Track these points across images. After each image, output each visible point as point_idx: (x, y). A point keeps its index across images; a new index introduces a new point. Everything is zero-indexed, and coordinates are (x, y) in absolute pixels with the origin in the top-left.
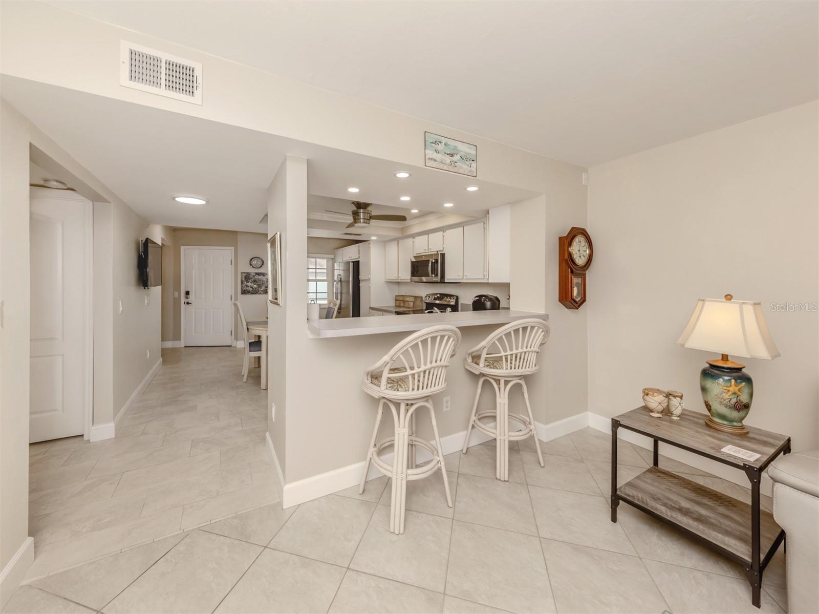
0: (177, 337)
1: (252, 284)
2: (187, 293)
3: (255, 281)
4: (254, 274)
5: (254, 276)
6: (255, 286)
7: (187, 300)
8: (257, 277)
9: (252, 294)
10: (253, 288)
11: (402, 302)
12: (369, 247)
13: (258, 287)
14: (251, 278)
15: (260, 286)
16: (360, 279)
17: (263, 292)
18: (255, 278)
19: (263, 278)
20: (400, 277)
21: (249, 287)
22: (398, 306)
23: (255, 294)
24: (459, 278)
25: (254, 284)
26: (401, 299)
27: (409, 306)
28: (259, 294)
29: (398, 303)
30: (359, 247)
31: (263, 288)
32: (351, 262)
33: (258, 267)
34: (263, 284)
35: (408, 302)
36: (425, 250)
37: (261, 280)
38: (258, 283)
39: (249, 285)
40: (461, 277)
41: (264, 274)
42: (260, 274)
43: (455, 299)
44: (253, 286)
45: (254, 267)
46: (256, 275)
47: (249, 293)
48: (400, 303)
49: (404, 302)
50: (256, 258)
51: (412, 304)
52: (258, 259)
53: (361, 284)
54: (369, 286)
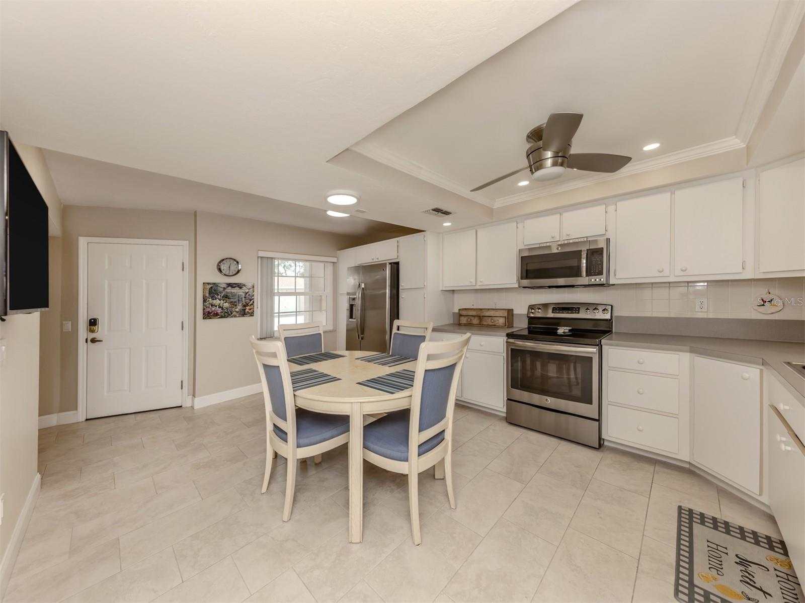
0: (70, 403)
1: (222, 301)
2: (93, 323)
3: (226, 297)
4: (225, 286)
5: (224, 289)
7: (92, 336)
8: (229, 290)
9: (222, 317)
10: (222, 309)
11: (476, 318)
12: (424, 240)
13: (231, 306)
14: (220, 292)
15: (234, 304)
16: (400, 288)
17: (243, 313)
18: (227, 292)
19: (243, 291)
20: (481, 282)
21: (216, 306)
22: (465, 325)
23: (227, 317)
24: (661, 274)
25: (225, 301)
26: (474, 313)
27: (493, 324)
28: (232, 317)
29: (464, 320)
30: (398, 242)
31: (239, 307)
32: (386, 263)
33: (231, 274)
34: (239, 301)
35: (490, 318)
36: (553, 237)
37: (235, 295)
38: (232, 300)
39: (217, 304)
40: (666, 272)
41: (244, 285)
42: (235, 285)
43: (610, 310)
44: (223, 305)
45: (225, 275)
46: (228, 287)
47: (216, 316)
48: (469, 320)
49: (480, 318)
50: (228, 260)
51: (501, 321)
52: (232, 261)
53: (403, 295)
54: (424, 298)
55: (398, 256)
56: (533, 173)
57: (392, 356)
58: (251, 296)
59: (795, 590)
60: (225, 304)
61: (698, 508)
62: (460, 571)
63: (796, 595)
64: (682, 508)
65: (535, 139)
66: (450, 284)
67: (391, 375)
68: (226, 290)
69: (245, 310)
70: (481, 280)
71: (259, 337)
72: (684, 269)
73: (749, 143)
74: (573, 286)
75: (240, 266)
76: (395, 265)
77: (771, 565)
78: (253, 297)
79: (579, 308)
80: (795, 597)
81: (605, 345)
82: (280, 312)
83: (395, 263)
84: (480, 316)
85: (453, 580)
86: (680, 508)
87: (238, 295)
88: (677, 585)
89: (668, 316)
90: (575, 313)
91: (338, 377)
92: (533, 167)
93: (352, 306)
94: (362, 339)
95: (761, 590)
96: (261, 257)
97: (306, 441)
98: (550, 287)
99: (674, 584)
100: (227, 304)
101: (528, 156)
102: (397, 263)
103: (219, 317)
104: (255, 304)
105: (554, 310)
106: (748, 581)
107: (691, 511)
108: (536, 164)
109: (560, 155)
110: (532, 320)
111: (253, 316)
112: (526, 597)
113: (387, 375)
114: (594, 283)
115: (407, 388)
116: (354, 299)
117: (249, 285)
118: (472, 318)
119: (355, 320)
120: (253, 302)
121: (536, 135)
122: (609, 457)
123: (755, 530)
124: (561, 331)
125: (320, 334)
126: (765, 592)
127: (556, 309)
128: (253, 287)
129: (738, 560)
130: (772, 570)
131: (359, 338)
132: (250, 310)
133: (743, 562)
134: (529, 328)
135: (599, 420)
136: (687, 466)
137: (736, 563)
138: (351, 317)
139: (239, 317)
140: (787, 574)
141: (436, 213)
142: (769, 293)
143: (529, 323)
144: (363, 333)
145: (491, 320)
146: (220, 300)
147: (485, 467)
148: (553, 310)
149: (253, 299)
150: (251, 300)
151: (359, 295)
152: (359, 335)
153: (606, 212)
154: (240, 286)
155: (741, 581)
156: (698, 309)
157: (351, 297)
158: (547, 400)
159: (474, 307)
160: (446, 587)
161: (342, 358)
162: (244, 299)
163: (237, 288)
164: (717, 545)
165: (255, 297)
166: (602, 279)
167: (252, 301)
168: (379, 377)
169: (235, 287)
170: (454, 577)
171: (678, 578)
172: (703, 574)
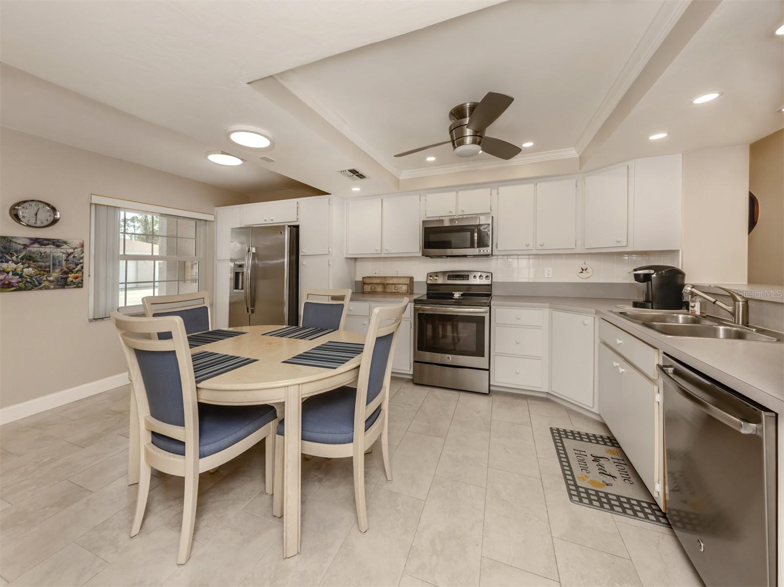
1: (20, 266)
3: (29, 259)
4: (27, 242)
5: (25, 246)
6: (30, 271)
8: (35, 248)
9: (20, 289)
10: (21, 276)
11: (380, 286)
12: (329, 204)
13: (38, 272)
14: (16, 252)
15: (46, 270)
16: (301, 254)
17: (63, 283)
18: (30, 252)
19: (62, 251)
20: (386, 250)
21: (8, 273)
22: (369, 293)
23: (29, 290)
24: (528, 248)
25: (27, 265)
26: (377, 281)
27: (396, 291)
28: (41, 289)
29: (367, 288)
30: (298, 203)
31: (55, 275)
32: (285, 226)
33: (39, 224)
34: (54, 265)
35: (394, 286)
36: (450, 212)
37: (47, 256)
38: (40, 264)
39: (9, 269)
40: (531, 247)
41: (65, 243)
42: (46, 242)
43: (490, 277)
44: (22, 271)
45: (28, 225)
46: (32, 244)
47: (9, 288)
48: (373, 288)
49: (384, 285)
50: (33, 204)
51: (404, 288)
52: (41, 205)
53: (303, 261)
54: (329, 265)
55: (297, 219)
56: (455, 148)
57: (304, 328)
58: (78, 258)
59: (624, 469)
60: (26, 270)
61: (562, 427)
62: (414, 544)
63: (626, 472)
64: (553, 429)
65: (458, 117)
66: (353, 252)
67: (318, 348)
68: (28, 249)
69: (66, 278)
70: (387, 248)
71: (91, 317)
72: (542, 244)
73: (582, 154)
74: (465, 256)
75: (58, 213)
76: (294, 229)
77: (608, 456)
78: (81, 261)
79: (468, 275)
80: (626, 474)
81: (493, 305)
82: (128, 282)
83: (294, 226)
84: (384, 284)
85: (410, 556)
86: (551, 429)
87: (53, 257)
88: (569, 490)
89: (528, 281)
90: (466, 279)
91: (253, 358)
92: (455, 141)
93: (237, 275)
94: (253, 312)
95: (610, 476)
96: (96, 204)
97: (213, 447)
98: (448, 256)
99: (566, 490)
100: (30, 269)
101: (451, 132)
102: (297, 227)
103: (14, 289)
104: (85, 270)
105: (450, 277)
106: (603, 472)
107: (558, 429)
108: (457, 140)
109: (478, 134)
110: (430, 286)
111: (82, 287)
112: (477, 545)
113: (313, 349)
114: (483, 254)
115: (347, 361)
116: (241, 266)
117: (76, 243)
118: (377, 286)
119: (243, 291)
120: (82, 267)
121: (458, 113)
122: (497, 399)
123: (594, 434)
124: (457, 295)
125: (206, 308)
126: (613, 477)
127: (451, 277)
128: (82, 246)
129: (593, 458)
130: (610, 459)
131: (248, 312)
132: (76, 278)
133: (596, 459)
134: (428, 294)
135: (488, 370)
136: (545, 396)
137: (593, 460)
138: (236, 287)
139: (55, 288)
140: (618, 459)
141: (352, 174)
142: (585, 264)
143: (428, 290)
144: (253, 305)
145: (395, 287)
146: (16, 263)
147: (407, 431)
148: (448, 277)
149: (81, 263)
150: (77, 265)
151: (248, 262)
152: (248, 309)
153: (491, 194)
154: (57, 243)
155: (599, 473)
156: (546, 276)
157: (236, 263)
158: (448, 358)
159: (377, 275)
160: (405, 565)
161: (242, 335)
162: (64, 263)
163: (52, 246)
164: (580, 451)
165: (86, 261)
166: (487, 250)
167: (79, 267)
168: (305, 353)
169: (48, 244)
170: (410, 552)
171: (568, 485)
172: (579, 476)
